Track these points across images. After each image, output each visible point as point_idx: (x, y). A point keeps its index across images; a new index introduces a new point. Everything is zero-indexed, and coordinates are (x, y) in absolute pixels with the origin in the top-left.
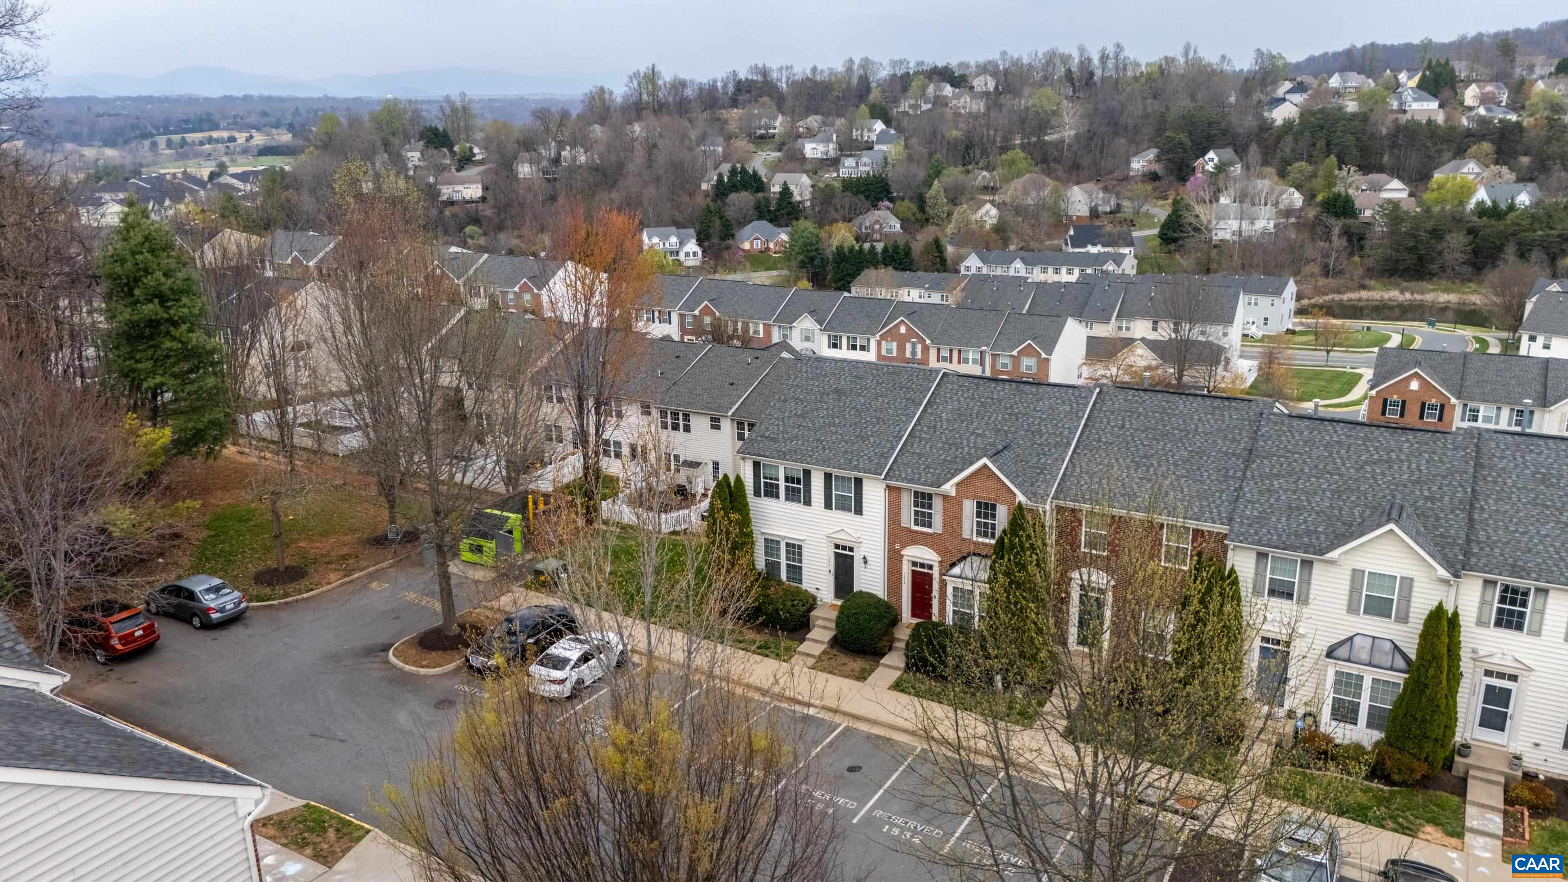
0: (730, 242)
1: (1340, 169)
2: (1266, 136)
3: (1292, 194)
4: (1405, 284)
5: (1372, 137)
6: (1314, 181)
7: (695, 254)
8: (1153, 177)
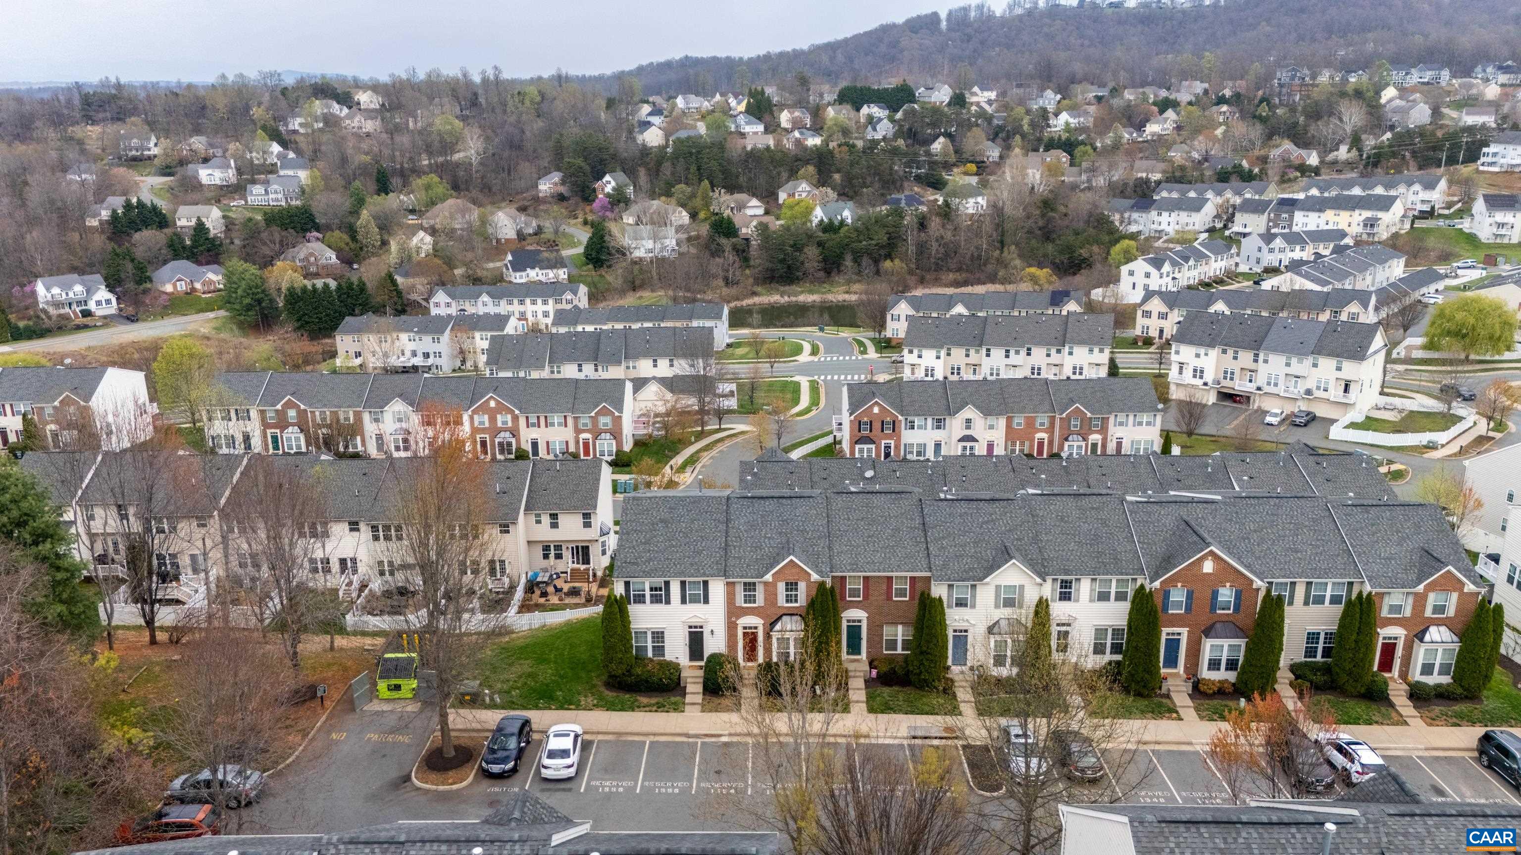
0: (148, 285)
1: (713, 191)
2: (648, 160)
3: (680, 213)
4: (782, 289)
5: (729, 162)
6: (694, 200)
7: (108, 302)
8: (561, 198)
